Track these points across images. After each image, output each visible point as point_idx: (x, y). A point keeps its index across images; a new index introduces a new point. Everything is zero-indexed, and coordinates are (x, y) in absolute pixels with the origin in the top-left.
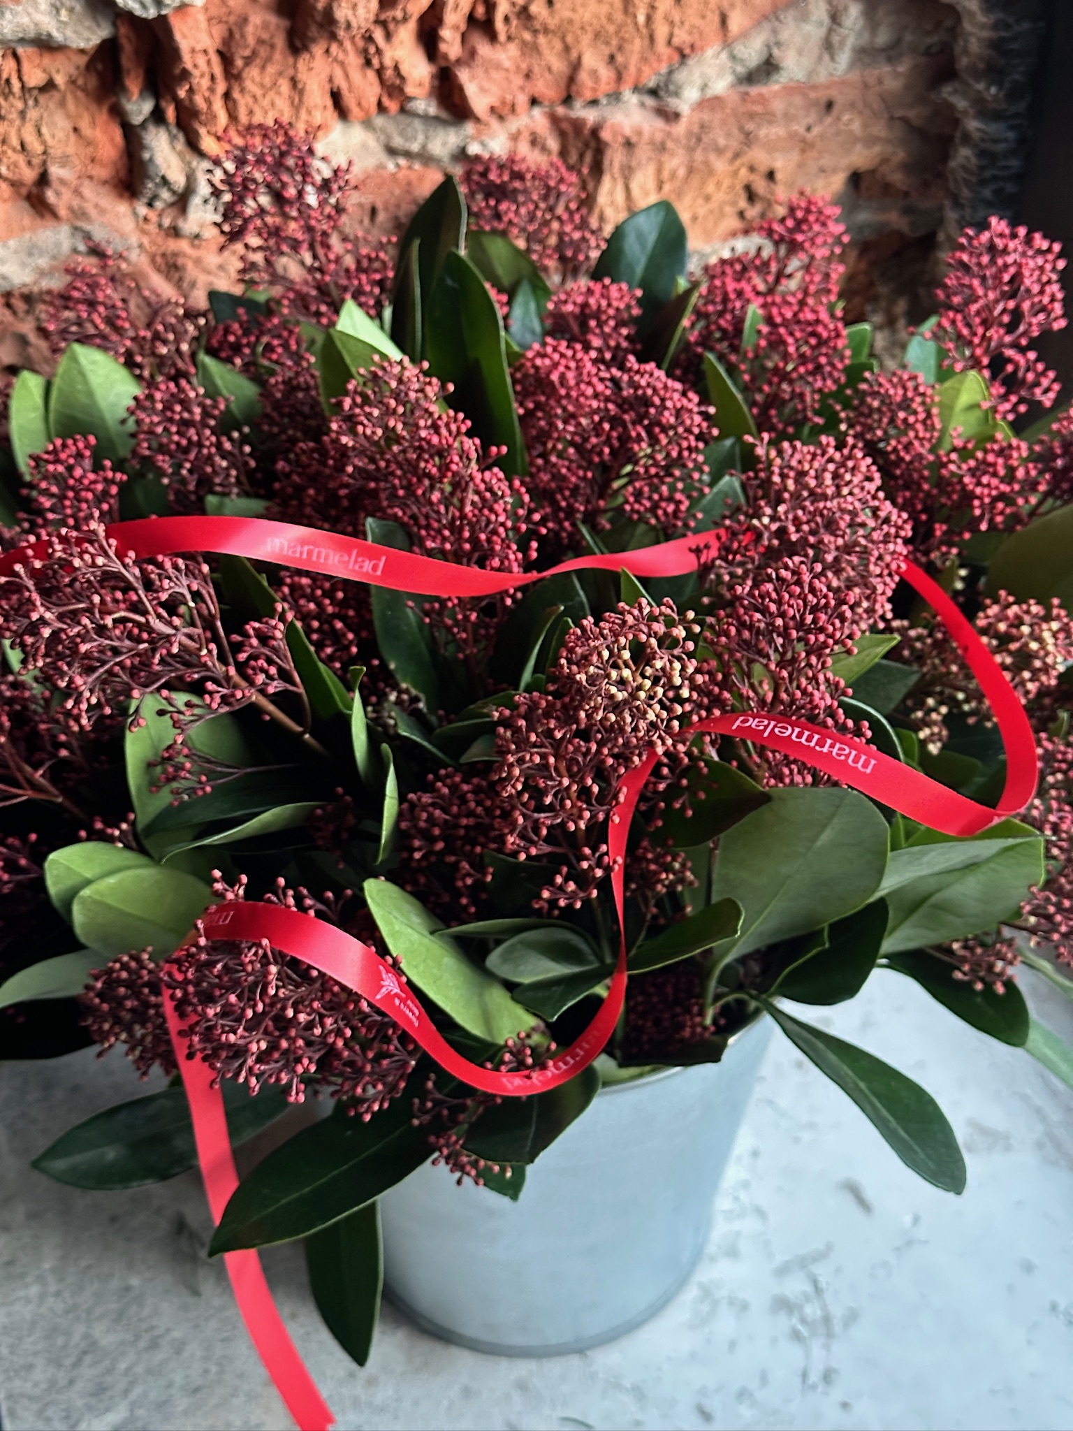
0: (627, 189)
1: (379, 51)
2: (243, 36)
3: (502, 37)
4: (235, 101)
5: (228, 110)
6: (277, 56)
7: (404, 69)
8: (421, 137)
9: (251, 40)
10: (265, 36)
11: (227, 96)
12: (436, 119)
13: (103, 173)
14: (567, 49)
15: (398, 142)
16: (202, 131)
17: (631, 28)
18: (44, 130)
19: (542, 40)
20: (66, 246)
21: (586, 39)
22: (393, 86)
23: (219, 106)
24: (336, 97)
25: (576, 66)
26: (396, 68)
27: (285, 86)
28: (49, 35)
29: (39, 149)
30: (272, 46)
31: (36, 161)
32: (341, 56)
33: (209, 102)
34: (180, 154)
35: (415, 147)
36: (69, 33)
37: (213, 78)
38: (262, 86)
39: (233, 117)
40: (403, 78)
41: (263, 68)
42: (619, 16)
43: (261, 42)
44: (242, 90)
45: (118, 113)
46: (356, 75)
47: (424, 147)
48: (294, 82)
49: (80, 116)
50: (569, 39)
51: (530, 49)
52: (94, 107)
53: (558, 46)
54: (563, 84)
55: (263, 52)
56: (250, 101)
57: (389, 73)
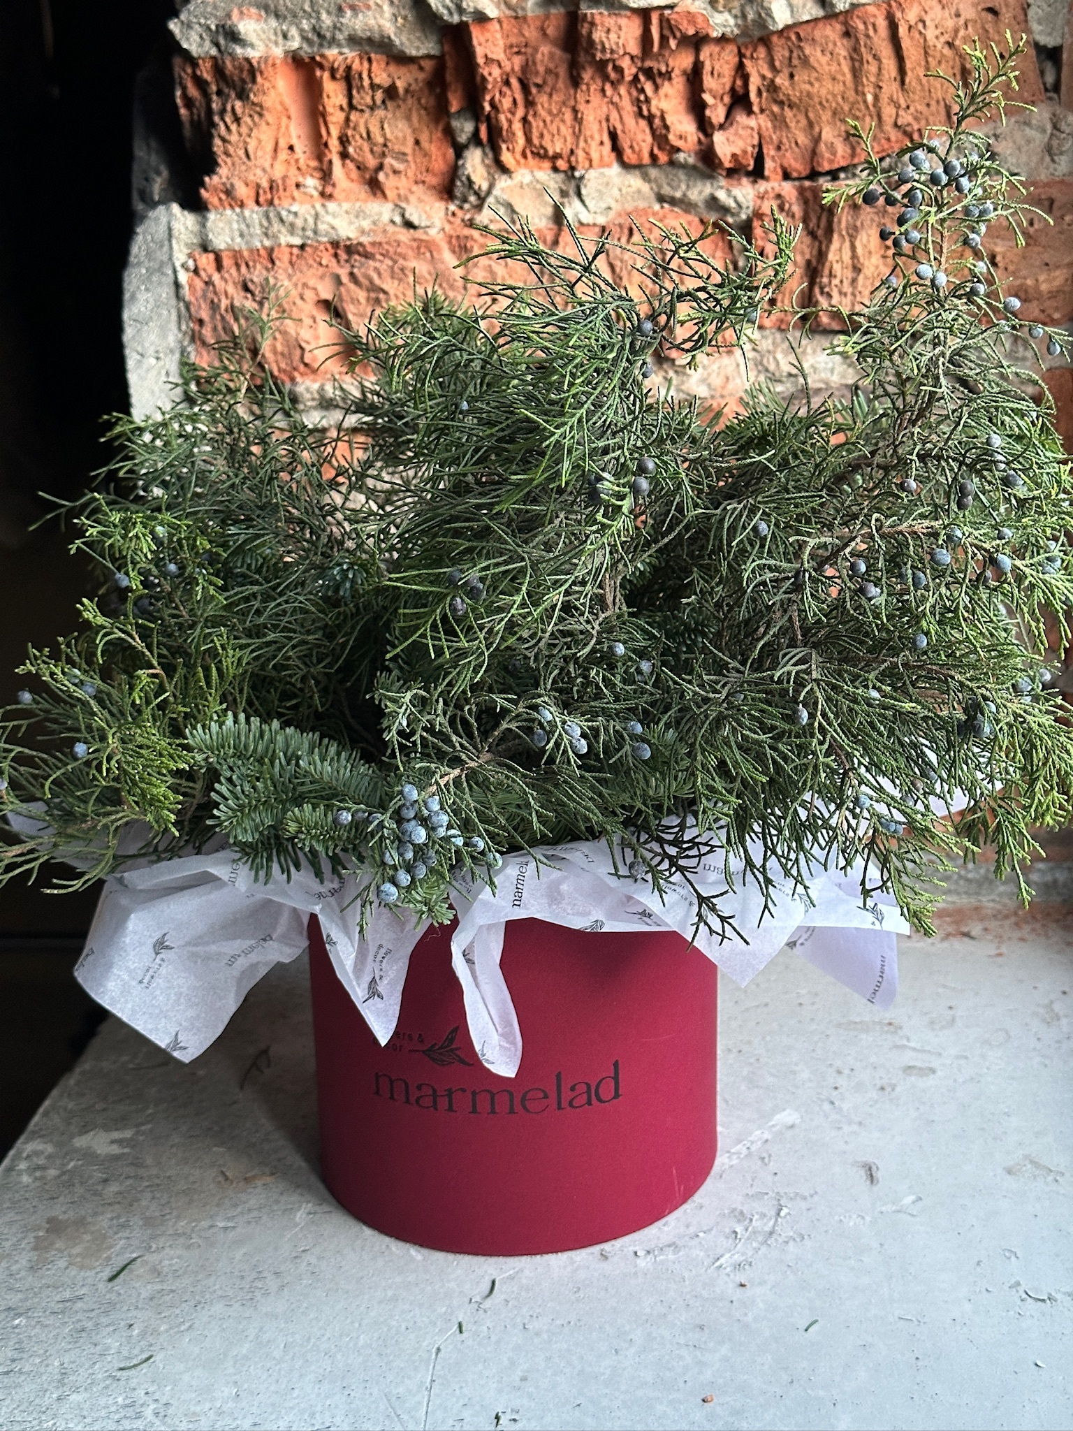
0: (853, 248)
1: (647, 100)
2: (534, 63)
3: (756, 108)
4: (530, 123)
5: (525, 134)
6: (560, 85)
7: (669, 120)
8: (683, 187)
9: (541, 69)
10: (551, 66)
11: (525, 120)
12: (694, 167)
13: (432, 180)
14: (811, 124)
15: (666, 190)
16: (504, 146)
17: (862, 107)
18: (386, 126)
19: (788, 113)
20: (386, 218)
21: (826, 116)
22: (661, 136)
23: (517, 127)
24: (613, 136)
25: (817, 140)
26: (663, 118)
27: (568, 116)
28: (389, 38)
29: (380, 140)
30: (557, 75)
31: (377, 149)
32: (616, 99)
33: (510, 122)
34: (487, 166)
35: (678, 195)
36: (404, 39)
37: (515, 101)
38: (550, 113)
39: (529, 140)
40: (667, 128)
41: (551, 95)
42: (851, 95)
43: (548, 71)
44: (535, 114)
45: (449, 134)
46: (630, 121)
47: (684, 195)
48: (575, 111)
49: (421, 131)
50: (811, 115)
51: (779, 122)
52: (432, 126)
53: (804, 122)
54: (808, 158)
55: (550, 80)
56: (541, 124)
57: (657, 121)
